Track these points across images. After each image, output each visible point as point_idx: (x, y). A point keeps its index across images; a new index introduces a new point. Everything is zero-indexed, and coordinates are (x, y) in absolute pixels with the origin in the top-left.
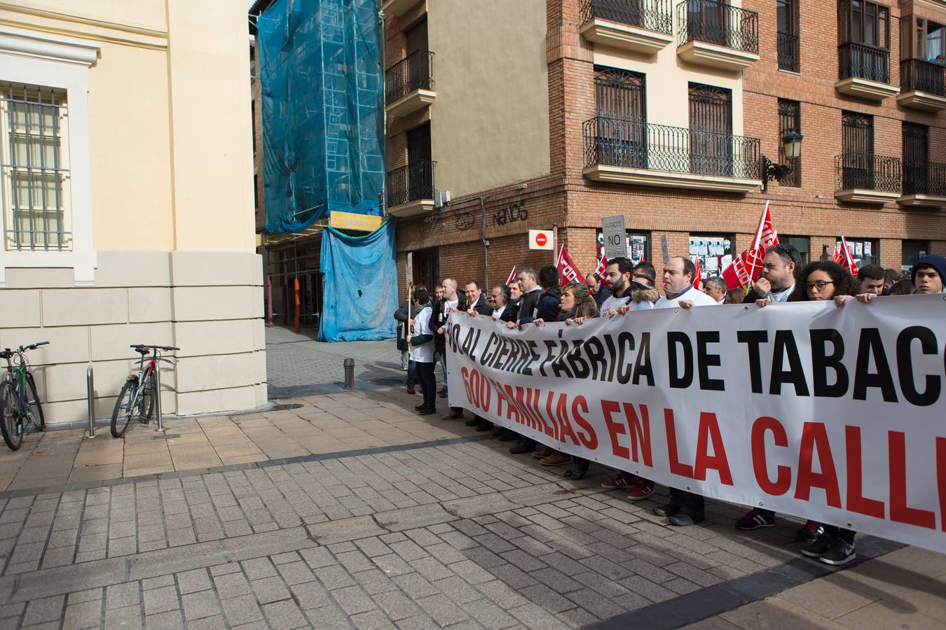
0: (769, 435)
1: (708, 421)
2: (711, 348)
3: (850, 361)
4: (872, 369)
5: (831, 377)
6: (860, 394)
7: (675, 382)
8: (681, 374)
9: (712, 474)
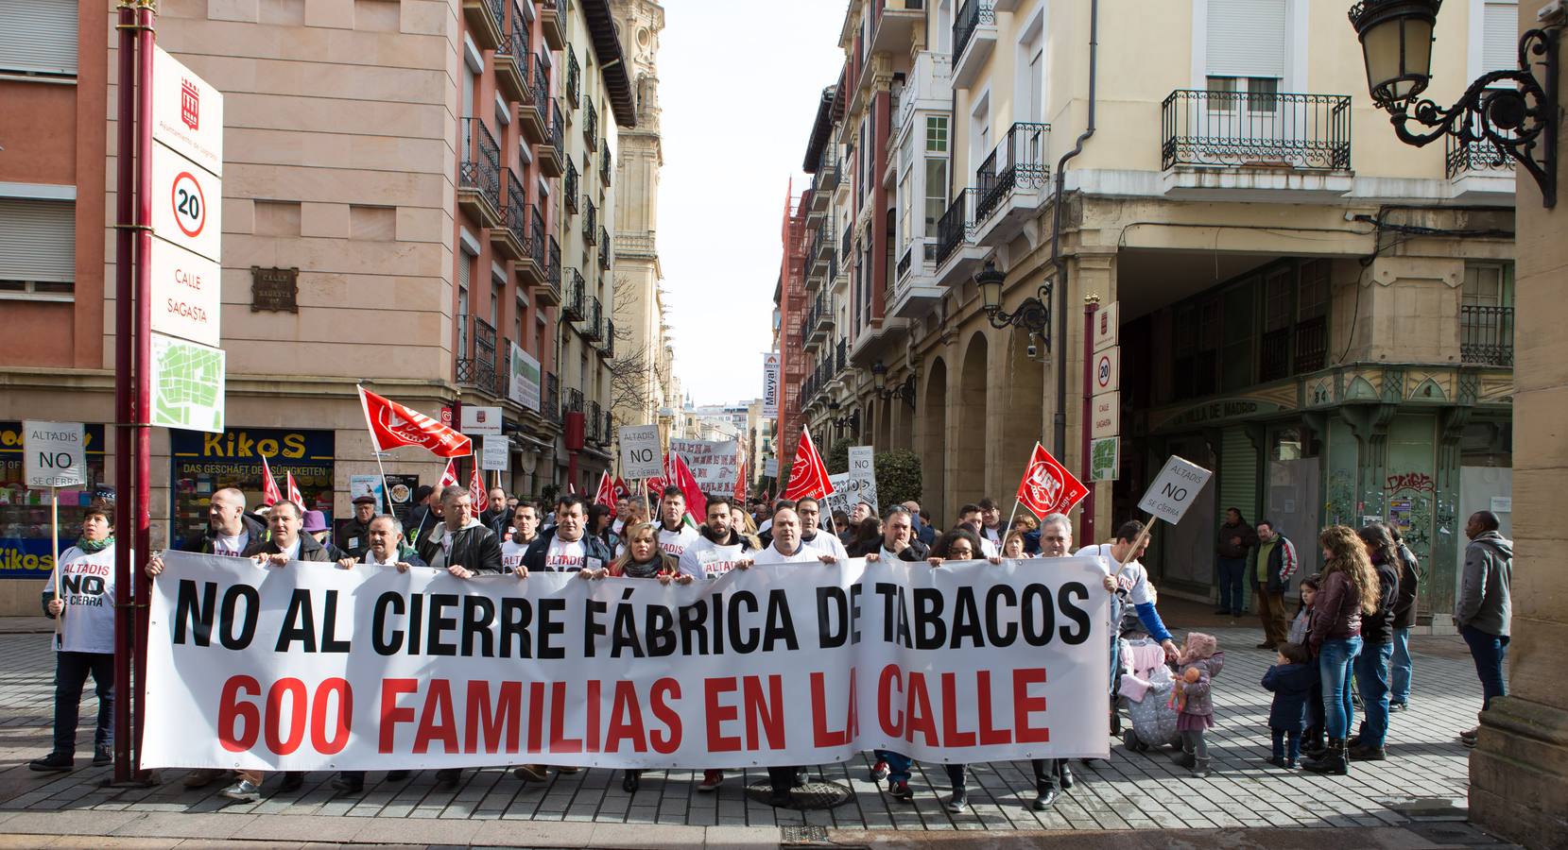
3: (948, 616)
4: (966, 621)
5: (930, 630)
6: (955, 644)
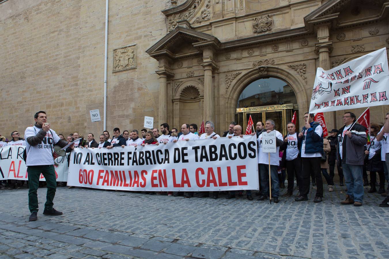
0: (200, 172)
1: (184, 171)
2: (185, 151)
3: (218, 152)
4: (223, 153)
5: (214, 156)
6: (221, 159)
7: (175, 161)
8: (177, 159)
9: (186, 185)
